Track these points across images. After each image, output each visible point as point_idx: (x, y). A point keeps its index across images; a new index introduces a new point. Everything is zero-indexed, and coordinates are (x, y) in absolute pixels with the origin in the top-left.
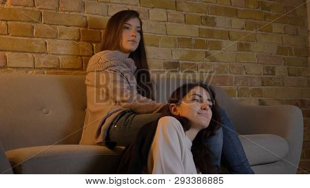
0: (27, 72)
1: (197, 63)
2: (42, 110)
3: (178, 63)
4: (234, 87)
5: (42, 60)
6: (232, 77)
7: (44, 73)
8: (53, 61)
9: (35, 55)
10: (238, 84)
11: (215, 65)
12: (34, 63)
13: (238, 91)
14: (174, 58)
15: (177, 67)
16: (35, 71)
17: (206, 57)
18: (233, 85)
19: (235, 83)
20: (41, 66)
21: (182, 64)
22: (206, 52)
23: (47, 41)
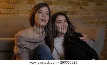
0: (7, 15)
1: (77, 11)
2: (6, 27)
3: (68, 11)
5: (13, 11)
6: (93, 16)
7: (13, 15)
8: (17, 11)
9: (10, 9)
10: (96, 19)
11: (85, 12)
12: (10, 12)
13: (96, 22)
14: (66, 9)
15: (67, 13)
16: (10, 15)
17: (81, 9)
18: (93, 20)
19: (95, 19)
20: (12, 13)
21: (69, 12)
22: (81, 7)
23: (15, 4)
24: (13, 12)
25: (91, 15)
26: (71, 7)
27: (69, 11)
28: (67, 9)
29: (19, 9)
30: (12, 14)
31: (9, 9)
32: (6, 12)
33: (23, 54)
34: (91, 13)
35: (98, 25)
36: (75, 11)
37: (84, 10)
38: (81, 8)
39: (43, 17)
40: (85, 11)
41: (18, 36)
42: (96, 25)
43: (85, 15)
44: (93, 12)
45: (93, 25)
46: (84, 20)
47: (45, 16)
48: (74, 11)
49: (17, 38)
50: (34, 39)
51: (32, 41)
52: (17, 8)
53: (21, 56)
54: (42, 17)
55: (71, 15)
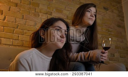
0: (9, 46)
2: (10, 60)
5: (16, 42)
8: (21, 43)
9: (13, 40)
12: (13, 43)
16: (13, 46)
23: (19, 35)
24: (17, 44)
29: (24, 41)
31: (12, 40)
32: (9, 43)
52: (22, 40)
54: (90, 16)
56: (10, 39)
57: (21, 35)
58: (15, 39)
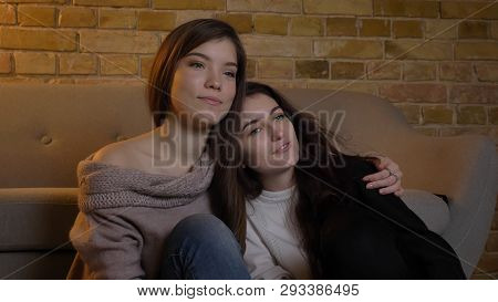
0: (46, 81)
1: (367, 61)
3: (326, 63)
4: (448, 106)
5: (70, 63)
6: (444, 87)
7: (74, 82)
8: (90, 63)
9: (59, 55)
10: (457, 101)
11: (407, 65)
12: (58, 66)
13: (457, 112)
14: (317, 54)
15: (323, 70)
16: (59, 80)
17: (386, 50)
18: (445, 102)
19: (452, 98)
20: (70, 71)
21: (333, 65)
22: (386, 42)
23: (80, 32)
24: (74, 68)
25: (437, 82)
26: (341, 42)
27: (331, 61)
28: (324, 54)
29: (102, 53)
30: (67, 75)
31: (52, 55)
32: (42, 70)
33: (117, 249)
34: (435, 72)
35: (468, 126)
36: (362, 64)
37: (402, 59)
38: (389, 48)
39: (212, 87)
40: (405, 61)
41: (89, 169)
42: (457, 126)
43: (406, 79)
44: (446, 68)
45: (446, 126)
46: (403, 104)
47: (217, 84)
48: (356, 61)
49: (87, 177)
50: (166, 181)
51: (158, 189)
52: (91, 49)
53: (107, 258)
55: (344, 81)
56: (43, 50)
57: (86, 30)
58: (66, 51)
